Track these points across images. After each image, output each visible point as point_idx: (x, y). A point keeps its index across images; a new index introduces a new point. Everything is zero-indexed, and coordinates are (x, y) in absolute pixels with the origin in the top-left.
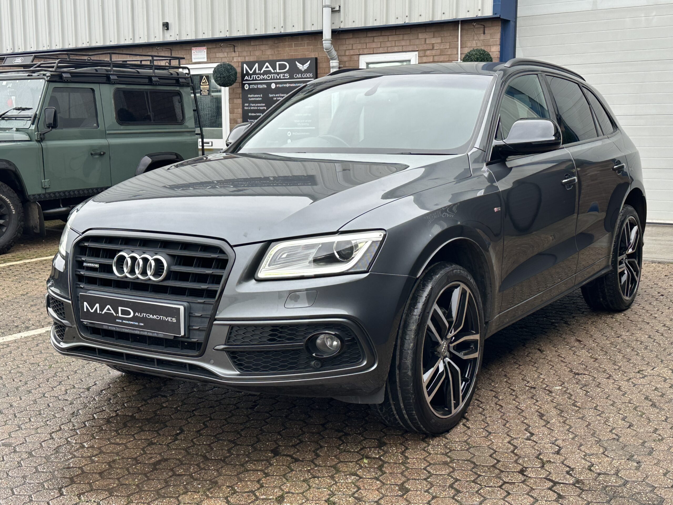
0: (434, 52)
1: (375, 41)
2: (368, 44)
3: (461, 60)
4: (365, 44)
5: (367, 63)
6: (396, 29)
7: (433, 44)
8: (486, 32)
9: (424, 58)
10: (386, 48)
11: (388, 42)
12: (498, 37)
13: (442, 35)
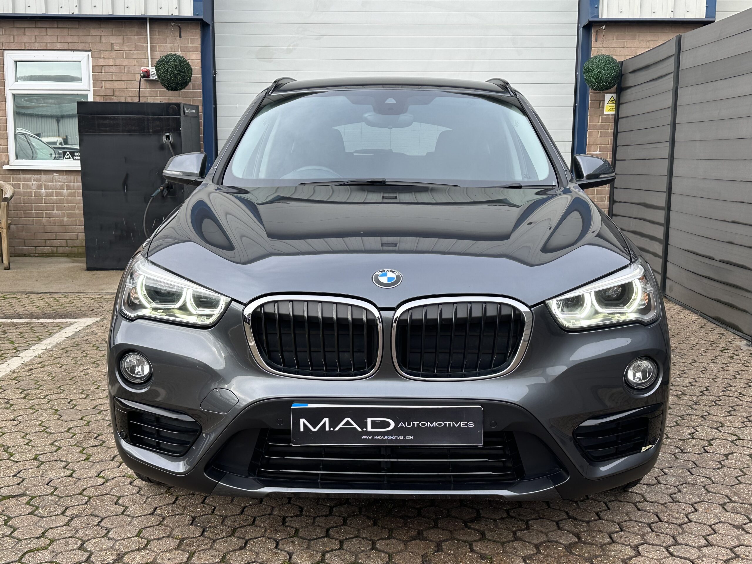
0: (113, 54)
1: (27, 34)
2: (16, 37)
3: (152, 66)
4: (12, 37)
5: (15, 62)
6: (57, 21)
7: (112, 43)
8: (182, 35)
9: (100, 60)
10: (44, 44)
11: (48, 36)
12: (198, 43)
13: (124, 34)
